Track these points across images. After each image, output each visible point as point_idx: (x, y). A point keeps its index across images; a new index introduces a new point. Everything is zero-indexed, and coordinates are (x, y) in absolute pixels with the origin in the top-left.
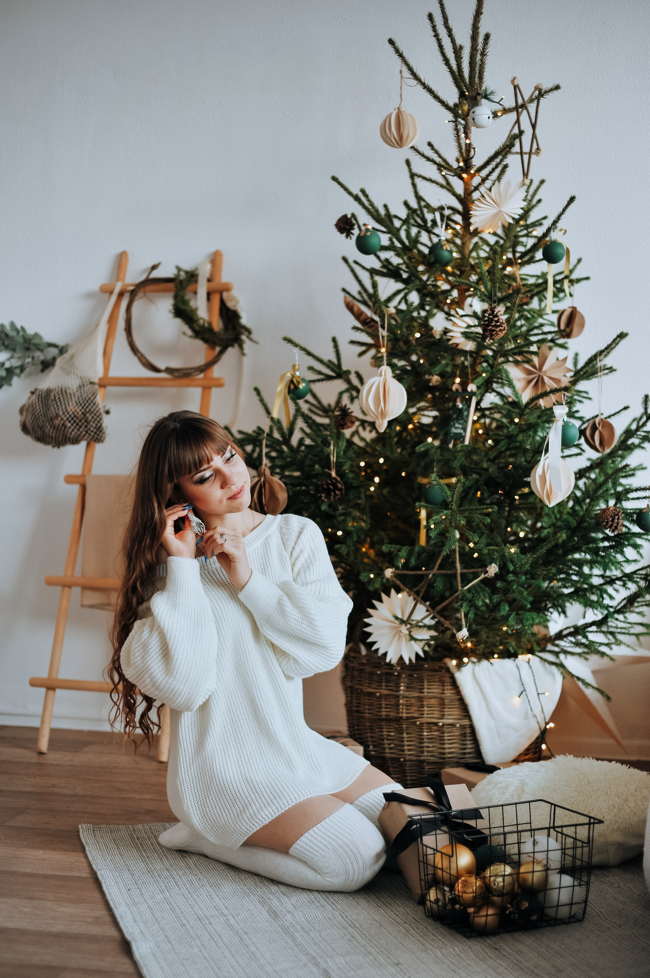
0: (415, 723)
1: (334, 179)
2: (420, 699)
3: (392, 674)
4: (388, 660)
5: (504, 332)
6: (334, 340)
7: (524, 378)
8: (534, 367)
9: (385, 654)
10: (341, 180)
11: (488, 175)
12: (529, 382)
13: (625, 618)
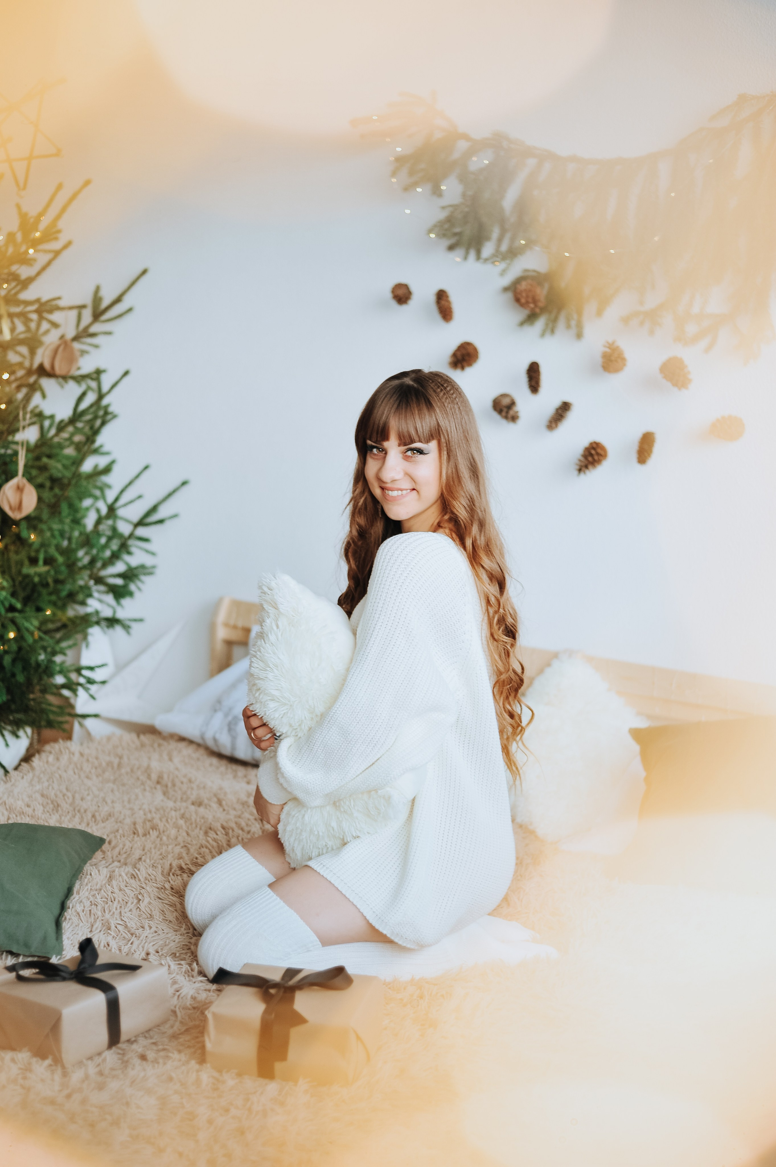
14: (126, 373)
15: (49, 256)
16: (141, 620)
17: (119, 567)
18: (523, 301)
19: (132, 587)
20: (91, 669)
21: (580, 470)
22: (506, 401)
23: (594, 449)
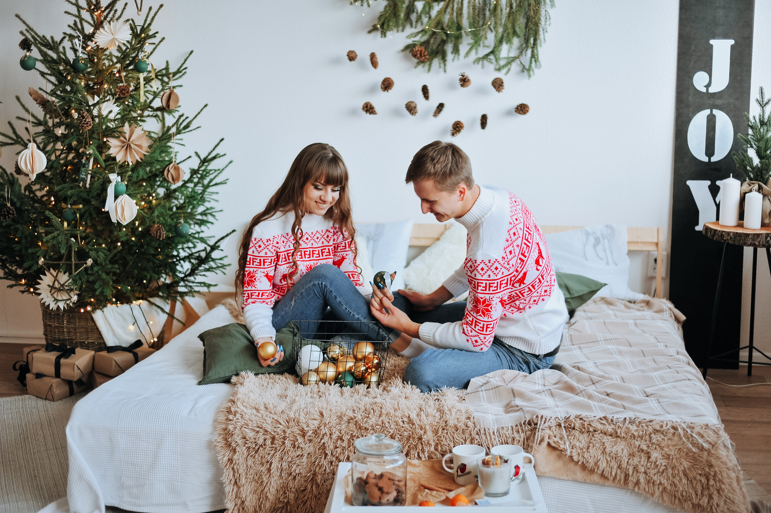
0: (72, 342)
1: (17, 16)
2: (75, 329)
3: (59, 315)
4: (51, 309)
5: (90, 127)
6: (9, 123)
7: (119, 146)
8: (125, 138)
9: (49, 306)
10: (21, 17)
11: (108, 14)
12: (123, 147)
13: (195, 279)
14: (206, 106)
15: (153, 47)
16: (214, 237)
17: (201, 209)
18: (418, 56)
19: (210, 218)
20: (221, 259)
21: (453, 134)
22: (413, 105)
23: (458, 124)
